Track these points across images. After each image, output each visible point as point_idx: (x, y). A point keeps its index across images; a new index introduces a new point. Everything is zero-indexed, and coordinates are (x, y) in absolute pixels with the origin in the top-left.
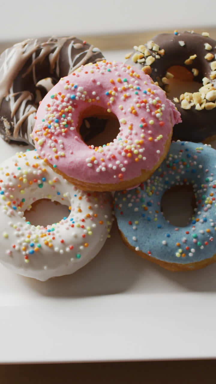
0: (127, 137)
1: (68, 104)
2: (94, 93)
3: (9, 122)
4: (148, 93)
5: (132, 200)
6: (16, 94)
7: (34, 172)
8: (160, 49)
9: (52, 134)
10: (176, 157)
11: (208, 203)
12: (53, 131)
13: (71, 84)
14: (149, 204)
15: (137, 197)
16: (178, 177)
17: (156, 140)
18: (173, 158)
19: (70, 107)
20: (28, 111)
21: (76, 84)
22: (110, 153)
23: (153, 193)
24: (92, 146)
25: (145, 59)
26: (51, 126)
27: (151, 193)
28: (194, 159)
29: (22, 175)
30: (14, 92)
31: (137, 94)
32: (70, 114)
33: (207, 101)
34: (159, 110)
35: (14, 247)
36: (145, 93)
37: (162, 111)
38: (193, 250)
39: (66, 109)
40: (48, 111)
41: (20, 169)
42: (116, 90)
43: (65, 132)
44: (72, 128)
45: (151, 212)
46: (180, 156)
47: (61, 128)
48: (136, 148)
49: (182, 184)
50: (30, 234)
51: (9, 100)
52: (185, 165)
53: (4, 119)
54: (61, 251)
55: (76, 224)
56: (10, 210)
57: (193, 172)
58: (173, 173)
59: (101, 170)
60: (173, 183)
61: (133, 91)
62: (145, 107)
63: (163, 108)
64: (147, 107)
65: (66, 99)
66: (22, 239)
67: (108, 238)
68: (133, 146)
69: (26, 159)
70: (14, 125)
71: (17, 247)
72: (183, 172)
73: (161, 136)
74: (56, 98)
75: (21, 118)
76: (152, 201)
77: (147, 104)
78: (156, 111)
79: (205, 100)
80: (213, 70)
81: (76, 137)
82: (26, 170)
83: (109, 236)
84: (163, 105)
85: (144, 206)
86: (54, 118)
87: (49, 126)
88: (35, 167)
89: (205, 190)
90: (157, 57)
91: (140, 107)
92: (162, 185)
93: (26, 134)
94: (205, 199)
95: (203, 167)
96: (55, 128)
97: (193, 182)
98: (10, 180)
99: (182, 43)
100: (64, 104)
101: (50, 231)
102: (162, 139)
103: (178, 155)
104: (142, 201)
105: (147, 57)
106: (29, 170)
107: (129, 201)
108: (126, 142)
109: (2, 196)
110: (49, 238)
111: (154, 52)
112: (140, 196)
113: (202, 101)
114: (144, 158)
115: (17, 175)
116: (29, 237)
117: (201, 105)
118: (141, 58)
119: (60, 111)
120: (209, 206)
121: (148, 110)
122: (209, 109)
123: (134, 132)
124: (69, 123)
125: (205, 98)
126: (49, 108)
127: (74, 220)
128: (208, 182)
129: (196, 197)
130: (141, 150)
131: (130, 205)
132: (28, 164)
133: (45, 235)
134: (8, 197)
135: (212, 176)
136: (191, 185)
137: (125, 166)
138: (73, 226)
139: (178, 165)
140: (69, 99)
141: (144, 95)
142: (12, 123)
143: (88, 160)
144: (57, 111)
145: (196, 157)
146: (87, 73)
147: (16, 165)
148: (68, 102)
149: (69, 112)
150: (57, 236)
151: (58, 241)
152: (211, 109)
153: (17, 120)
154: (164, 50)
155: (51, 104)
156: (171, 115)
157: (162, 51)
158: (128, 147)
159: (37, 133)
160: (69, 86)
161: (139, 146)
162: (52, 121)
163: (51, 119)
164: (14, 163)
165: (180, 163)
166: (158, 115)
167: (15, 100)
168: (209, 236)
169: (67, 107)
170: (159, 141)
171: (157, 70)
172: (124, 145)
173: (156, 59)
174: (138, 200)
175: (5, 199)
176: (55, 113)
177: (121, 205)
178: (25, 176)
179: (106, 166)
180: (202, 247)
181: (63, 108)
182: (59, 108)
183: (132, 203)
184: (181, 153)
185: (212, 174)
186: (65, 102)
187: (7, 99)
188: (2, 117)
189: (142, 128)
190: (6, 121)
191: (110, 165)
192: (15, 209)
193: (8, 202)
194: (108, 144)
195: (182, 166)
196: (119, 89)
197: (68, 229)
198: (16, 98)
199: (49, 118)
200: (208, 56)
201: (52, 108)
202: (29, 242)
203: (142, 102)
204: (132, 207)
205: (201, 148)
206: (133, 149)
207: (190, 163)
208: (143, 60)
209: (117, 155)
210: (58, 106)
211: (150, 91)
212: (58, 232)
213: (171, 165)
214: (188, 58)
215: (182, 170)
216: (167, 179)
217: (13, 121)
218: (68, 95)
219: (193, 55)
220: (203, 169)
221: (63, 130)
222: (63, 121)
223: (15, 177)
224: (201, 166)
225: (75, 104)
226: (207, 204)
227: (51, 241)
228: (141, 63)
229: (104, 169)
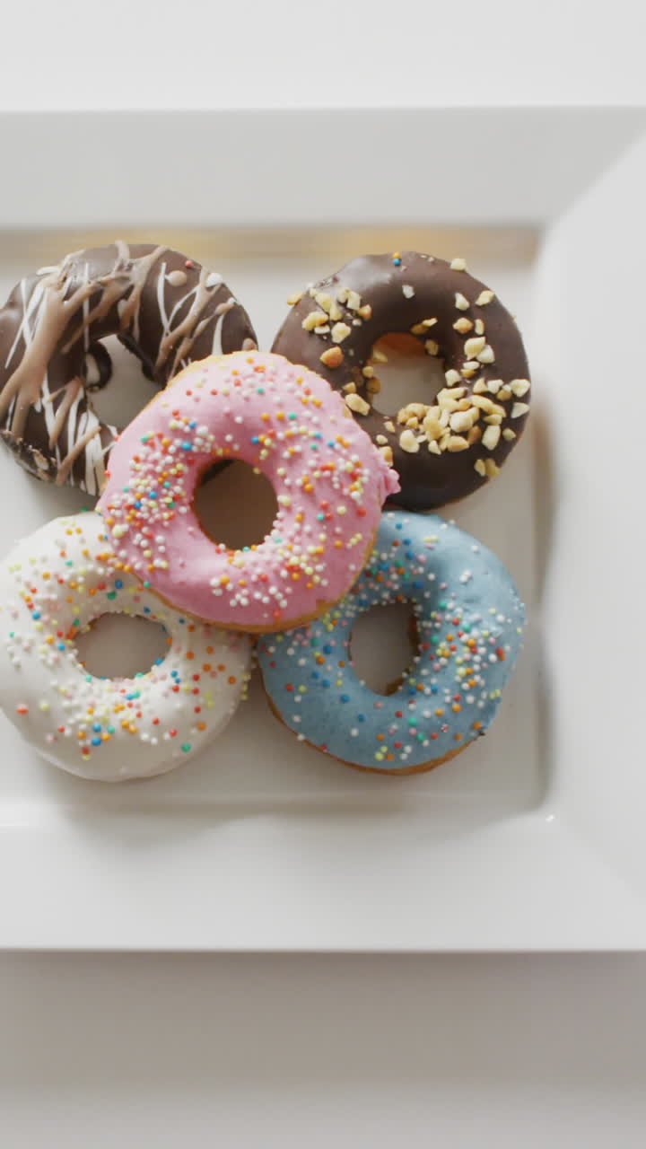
0: (292, 539)
1: (178, 460)
2: (229, 438)
3: (45, 456)
4: (337, 446)
5: (295, 643)
6: (55, 394)
7: (101, 571)
8: (362, 304)
9: (143, 522)
10: (384, 556)
11: (443, 656)
12: (146, 515)
13: (184, 418)
14: (327, 650)
15: (306, 637)
16: (386, 595)
17: (349, 546)
18: (379, 559)
19: (180, 466)
20: (84, 432)
21: (194, 420)
22: (259, 570)
23: (335, 625)
24: (222, 546)
25: (331, 328)
26: (141, 505)
27: (331, 627)
28: (419, 563)
29: (74, 577)
30: (51, 390)
31: (315, 450)
32: (180, 481)
33: (453, 433)
34: (357, 484)
35: (62, 730)
36: (331, 446)
37: (363, 485)
38: (408, 749)
39: (173, 471)
40: (136, 471)
41: (70, 564)
42: (273, 436)
43: (170, 519)
44: (183, 510)
45: (329, 668)
46: (392, 555)
47: (161, 510)
48: (308, 563)
49: (393, 602)
50: (93, 706)
51: (43, 409)
52: (401, 574)
53: (34, 450)
54: (154, 741)
55: (183, 686)
56: (53, 655)
57: (414, 586)
58: (377, 588)
59: (239, 603)
60: (375, 602)
61: (306, 441)
62: (329, 479)
63: (365, 479)
64: (335, 479)
65: (172, 449)
66: (79, 716)
67: (242, 702)
68: (304, 558)
69: (83, 541)
70: (56, 463)
71: (68, 732)
72: (396, 587)
73: (359, 536)
74: (152, 446)
75: (72, 449)
76: (333, 643)
77: (336, 473)
78: (352, 486)
79: (448, 429)
80: (469, 359)
81: (191, 529)
82: (83, 568)
83: (244, 697)
84: (366, 471)
85: (318, 654)
86: (149, 489)
87: (137, 504)
88: (102, 560)
89: (437, 625)
90: (356, 322)
91: (319, 480)
92: (354, 608)
93: (82, 482)
94: (435, 645)
95: (437, 578)
96: (150, 510)
97: (414, 600)
98: (50, 589)
99: (408, 292)
100: (169, 459)
101: (130, 698)
102: (360, 543)
103: (389, 552)
104: (313, 644)
105: (335, 322)
106: (90, 567)
107: (288, 643)
108: (290, 550)
109: (38, 624)
110: (129, 715)
111: (351, 311)
112: (309, 633)
113: (442, 433)
114: (325, 583)
115: (66, 577)
116: (91, 712)
117: (439, 441)
118: (323, 325)
119: (160, 475)
120: (443, 661)
121: (337, 486)
122: (454, 451)
123: (307, 528)
124: (176, 498)
125: (448, 426)
126: (138, 466)
127: (179, 677)
128: (443, 610)
129: (419, 630)
130: (320, 567)
131: (291, 652)
132: (86, 554)
133: (122, 709)
134: (47, 623)
135: (454, 598)
136: (411, 604)
137: (286, 596)
138: (176, 689)
139: (388, 572)
140: (180, 450)
141: (329, 452)
142: (53, 459)
143: (215, 582)
144: (153, 473)
145: (422, 557)
146: (214, 393)
147: (63, 554)
148: (175, 455)
149: (178, 475)
150: (144, 709)
151: (148, 719)
152: (459, 450)
153: (64, 453)
154: (371, 306)
155: (142, 456)
156: (379, 487)
157: (367, 310)
158: (294, 560)
159: (113, 511)
160: (180, 424)
161: (315, 559)
162: (145, 495)
163: (141, 489)
164: (58, 551)
165: (393, 569)
166: (355, 495)
167: (55, 409)
168: (439, 722)
169: (174, 465)
170: (354, 547)
171: (355, 352)
172: (287, 554)
173: (354, 328)
174: (306, 643)
175: (41, 631)
176: (150, 477)
177: (272, 649)
178: (81, 579)
179: (249, 597)
180: (426, 743)
181: (167, 466)
182: (159, 469)
183: (294, 648)
184: (394, 549)
185: (453, 594)
186: (171, 455)
187: (38, 408)
188: (31, 446)
189: (322, 522)
190: (38, 455)
191: (257, 595)
192: (62, 649)
193: (48, 636)
194: (254, 547)
195: (395, 577)
196: (280, 435)
197: (166, 695)
198: (56, 403)
199: (137, 486)
200: (462, 324)
201: (144, 467)
202: (90, 723)
203: (324, 469)
204: (294, 656)
205: (434, 537)
206: (303, 565)
207: (411, 571)
208: (326, 330)
209: (271, 577)
210: (155, 462)
211: (340, 441)
212: (146, 702)
213: (374, 572)
214: (420, 322)
215: (395, 582)
216: (364, 597)
217: (54, 456)
218: (178, 442)
219: (429, 318)
220: (436, 582)
221: (166, 515)
222: (166, 496)
223: (61, 582)
224: (432, 577)
225: (190, 458)
226: (439, 657)
227: (133, 722)
228: (320, 336)
229: (244, 602)
